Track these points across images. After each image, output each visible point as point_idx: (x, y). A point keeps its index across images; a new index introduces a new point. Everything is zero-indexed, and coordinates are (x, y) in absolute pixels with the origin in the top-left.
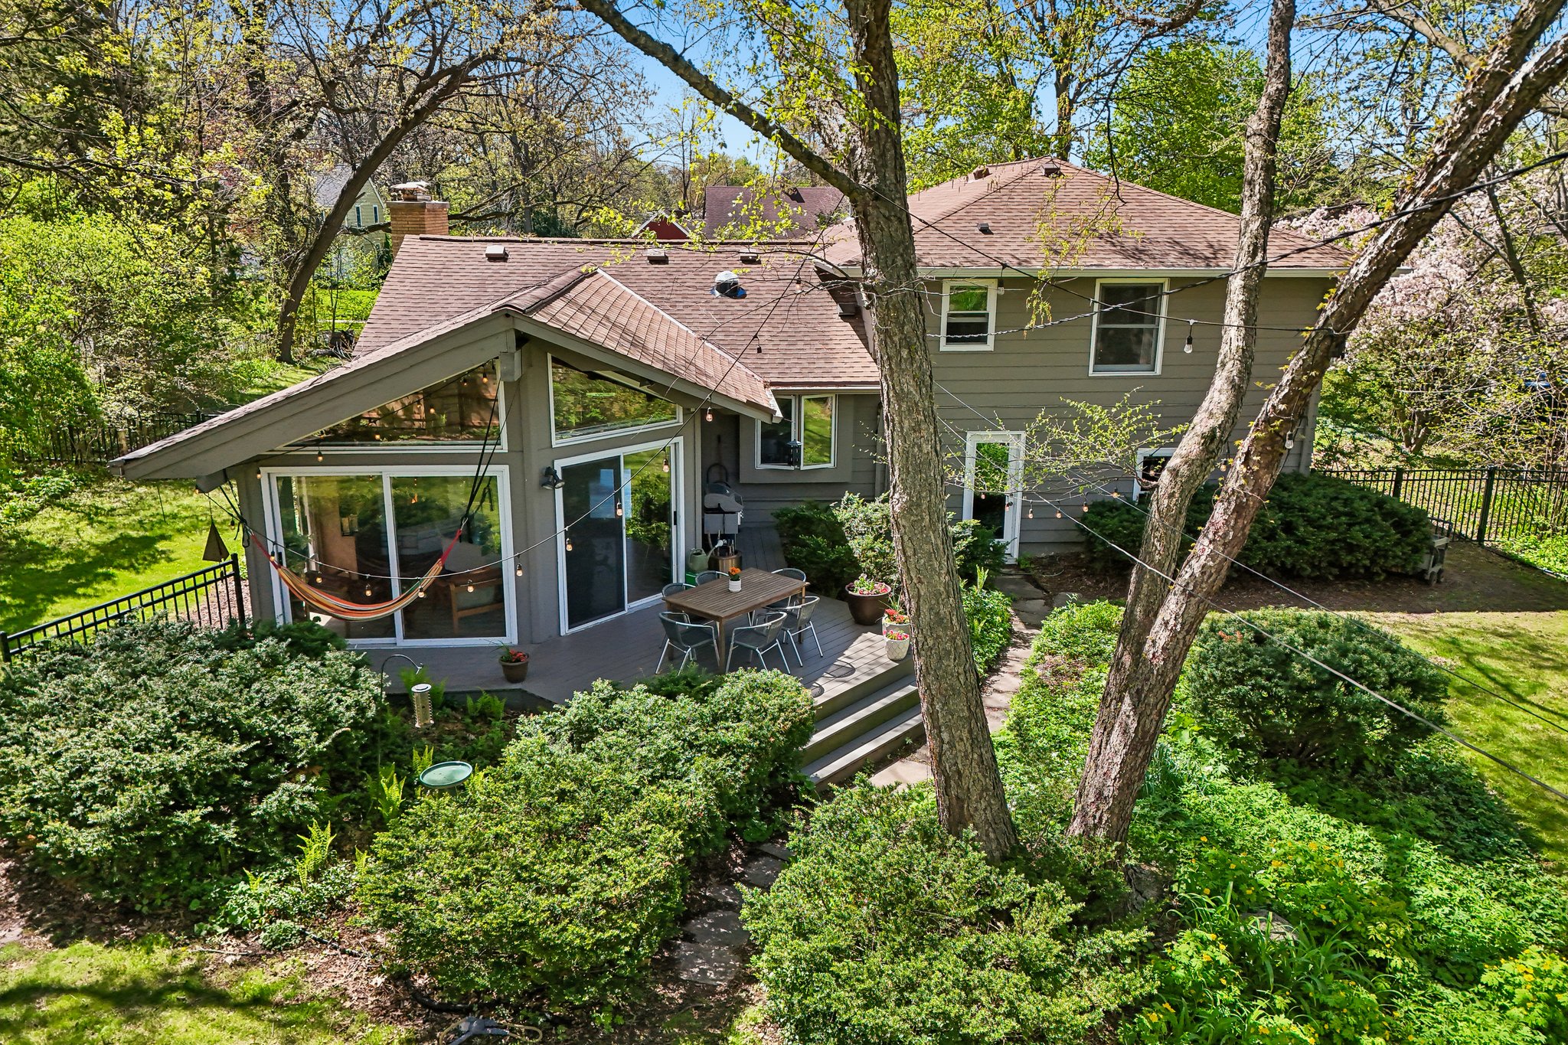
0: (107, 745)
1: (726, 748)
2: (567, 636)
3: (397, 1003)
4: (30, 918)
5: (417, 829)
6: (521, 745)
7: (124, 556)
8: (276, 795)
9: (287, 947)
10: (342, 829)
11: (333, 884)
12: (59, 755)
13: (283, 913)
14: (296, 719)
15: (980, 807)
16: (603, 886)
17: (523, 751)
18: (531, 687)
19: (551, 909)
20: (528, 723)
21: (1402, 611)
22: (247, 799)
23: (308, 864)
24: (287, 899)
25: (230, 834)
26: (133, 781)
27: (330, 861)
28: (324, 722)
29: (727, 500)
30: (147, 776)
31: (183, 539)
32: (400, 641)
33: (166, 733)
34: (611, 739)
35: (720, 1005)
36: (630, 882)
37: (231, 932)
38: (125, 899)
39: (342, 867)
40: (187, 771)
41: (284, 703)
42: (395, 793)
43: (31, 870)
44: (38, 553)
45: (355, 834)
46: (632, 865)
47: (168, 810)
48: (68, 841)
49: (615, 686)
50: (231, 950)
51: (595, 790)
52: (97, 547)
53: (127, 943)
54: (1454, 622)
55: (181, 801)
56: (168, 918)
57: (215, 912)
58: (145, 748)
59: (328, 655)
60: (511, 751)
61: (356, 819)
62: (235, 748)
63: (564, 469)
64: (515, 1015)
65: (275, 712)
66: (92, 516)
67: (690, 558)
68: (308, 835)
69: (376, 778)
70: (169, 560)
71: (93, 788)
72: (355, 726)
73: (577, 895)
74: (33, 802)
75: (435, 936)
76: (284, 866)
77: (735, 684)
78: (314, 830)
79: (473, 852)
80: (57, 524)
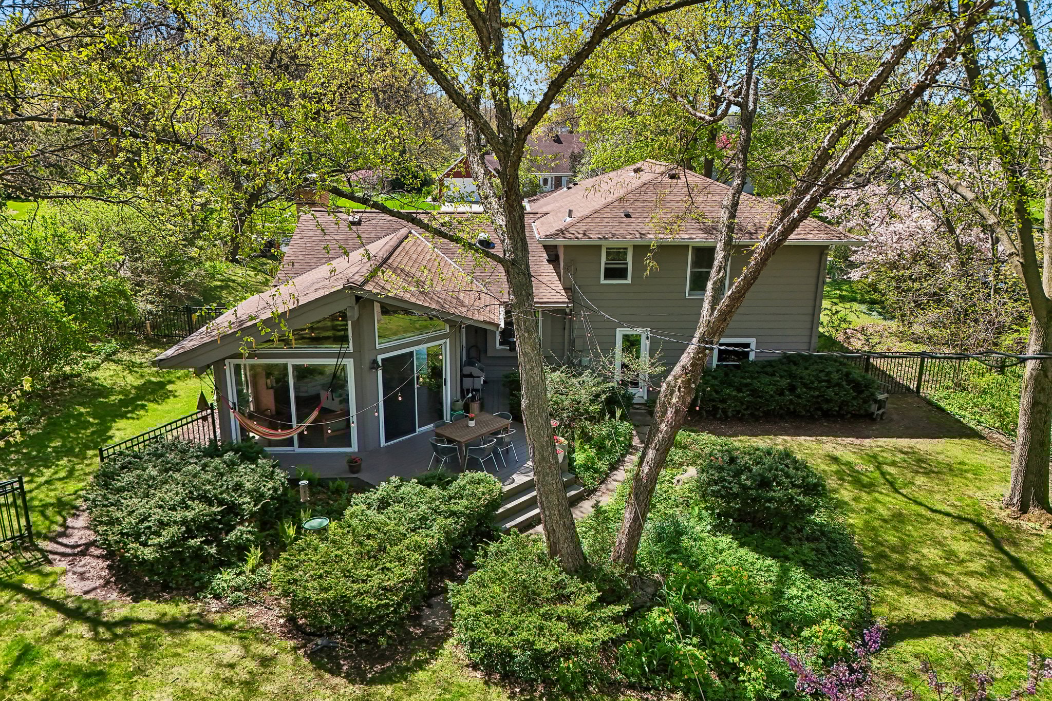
0: (156, 507)
1: (453, 514)
2: (385, 447)
3: (289, 632)
4: (121, 589)
5: (300, 551)
6: (352, 510)
7: (151, 393)
8: (234, 532)
9: (240, 605)
10: (266, 549)
11: (261, 576)
12: (133, 511)
13: (238, 589)
14: (244, 495)
15: (565, 547)
16: (383, 580)
17: (353, 513)
18: (363, 476)
19: (359, 590)
20: (357, 498)
21: (853, 437)
22: (221, 533)
23: (249, 566)
24: (240, 582)
25: (213, 551)
26: (168, 524)
27: (259, 565)
28: (257, 496)
29: (475, 371)
30: (175, 522)
31: (181, 383)
32: (297, 449)
33: (183, 502)
34: (396, 508)
35: (439, 636)
36: (396, 579)
37: (214, 597)
38: (164, 581)
39: (265, 568)
40: (193, 520)
41: (238, 487)
42: (291, 532)
43: (119, 566)
44: (104, 391)
45: (272, 552)
46: (397, 571)
47: (185, 539)
48: (139, 553)
49: (402, 480)
50: (214, 605)
51: (385, 534)
52: (136, 388)
53: (166, 601)
54: (879, 443)
55: (190, 534)
56: (184, 590)
57: (207, 588)
58: (173, 509)
59: (259, 461)
60: (347, 512)
61: (272, 544)
62: (216, 509)
63: (383, 360)
64: (343, 638)
65: (234, 491)
66: (131, 367)
67: (453, 403)
68: (249, 552)
69: (283, 525)
70: (175, 397)
71: (150, 527)
72: (272, 498)
73: (371, 584)
74: (122, 534)
75: (306, 601)
76: (238, 566)
77: (465, 478)
78: (252, 550)
79: (324, 563)
80: (112, 373)
